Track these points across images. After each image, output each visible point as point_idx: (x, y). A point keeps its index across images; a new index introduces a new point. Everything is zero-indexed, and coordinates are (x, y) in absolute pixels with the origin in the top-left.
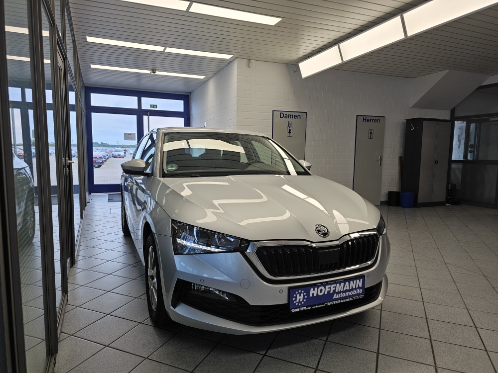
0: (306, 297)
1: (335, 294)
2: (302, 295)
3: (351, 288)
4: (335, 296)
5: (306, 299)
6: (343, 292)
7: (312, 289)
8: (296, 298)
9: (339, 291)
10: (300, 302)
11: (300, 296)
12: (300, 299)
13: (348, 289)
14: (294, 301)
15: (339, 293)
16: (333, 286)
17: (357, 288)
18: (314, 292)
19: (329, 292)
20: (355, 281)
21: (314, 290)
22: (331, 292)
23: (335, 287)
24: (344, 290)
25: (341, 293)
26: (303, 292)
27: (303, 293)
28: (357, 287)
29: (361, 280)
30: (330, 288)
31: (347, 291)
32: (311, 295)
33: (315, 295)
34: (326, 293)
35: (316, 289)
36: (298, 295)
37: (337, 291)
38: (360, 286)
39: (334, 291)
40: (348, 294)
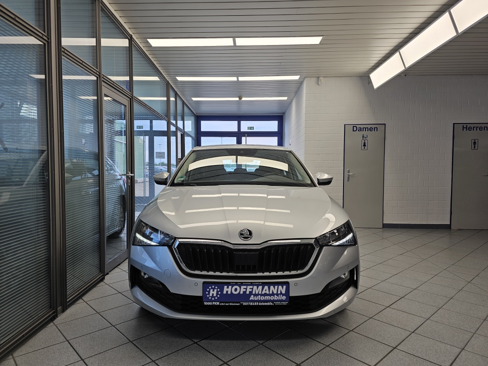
0: (219, 293)
1: (252, 296)
2: (216, 290)
3: (271, 292)
4: (252, 298)
5: (219, 294)
6: (261, 295)
7: (226, 287)
8: (209, 292)
9: (257, 293)
10: (213, 296)
11: (213, 291)
12: (213, 294)
13: (268, 293)
14: (207, 294)
15: (256, 295)
16: (249, 287)
17: (279, 294)
18: (227, 290)
19: (244, 292)
20: (276, 287)
21: (228, 288)
22: (248, 293)
23: (252, 289)
24: (263, 293)
25: (259, 296)
26: (216, 287)
27: (217, 289)
28: (279, 292)
29: (285, 287)
30: (246, 289)
31: (265, 295)
32: (225, 292)
33: (229, 293)
34: (242, 293)
35: (230, 287)
36: (212, 290)
37: (254, 293)
38: (284, 292)
39: (251, 293)
40: (267, 298)
